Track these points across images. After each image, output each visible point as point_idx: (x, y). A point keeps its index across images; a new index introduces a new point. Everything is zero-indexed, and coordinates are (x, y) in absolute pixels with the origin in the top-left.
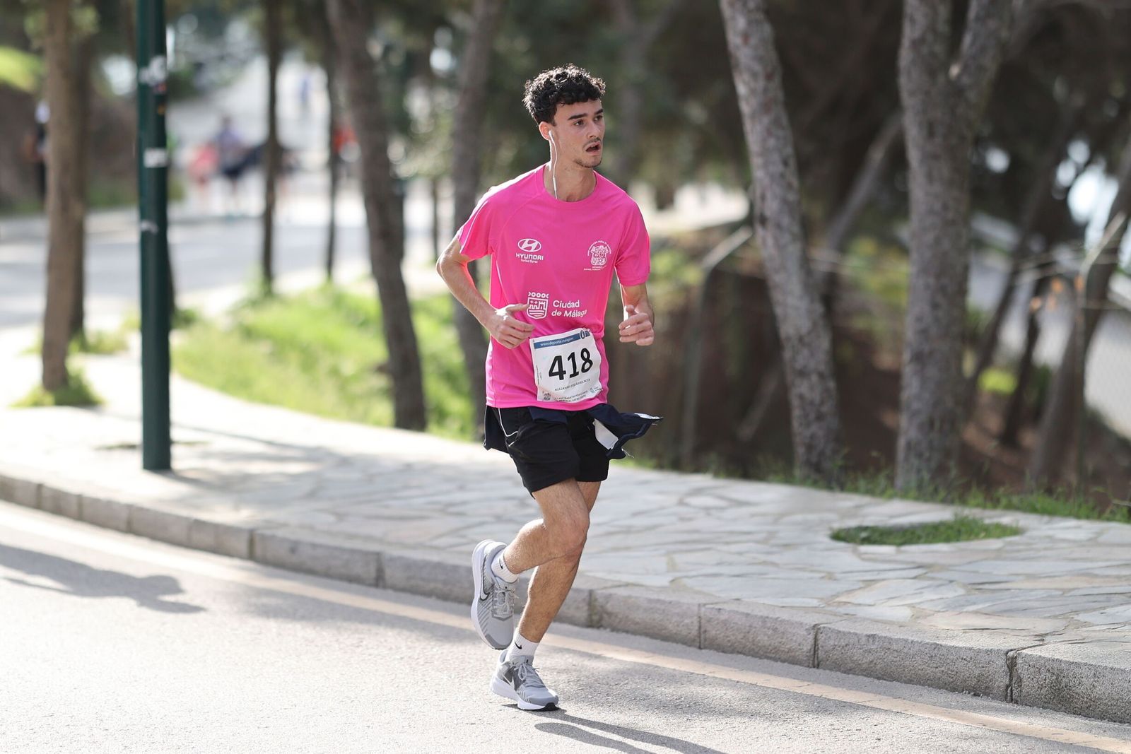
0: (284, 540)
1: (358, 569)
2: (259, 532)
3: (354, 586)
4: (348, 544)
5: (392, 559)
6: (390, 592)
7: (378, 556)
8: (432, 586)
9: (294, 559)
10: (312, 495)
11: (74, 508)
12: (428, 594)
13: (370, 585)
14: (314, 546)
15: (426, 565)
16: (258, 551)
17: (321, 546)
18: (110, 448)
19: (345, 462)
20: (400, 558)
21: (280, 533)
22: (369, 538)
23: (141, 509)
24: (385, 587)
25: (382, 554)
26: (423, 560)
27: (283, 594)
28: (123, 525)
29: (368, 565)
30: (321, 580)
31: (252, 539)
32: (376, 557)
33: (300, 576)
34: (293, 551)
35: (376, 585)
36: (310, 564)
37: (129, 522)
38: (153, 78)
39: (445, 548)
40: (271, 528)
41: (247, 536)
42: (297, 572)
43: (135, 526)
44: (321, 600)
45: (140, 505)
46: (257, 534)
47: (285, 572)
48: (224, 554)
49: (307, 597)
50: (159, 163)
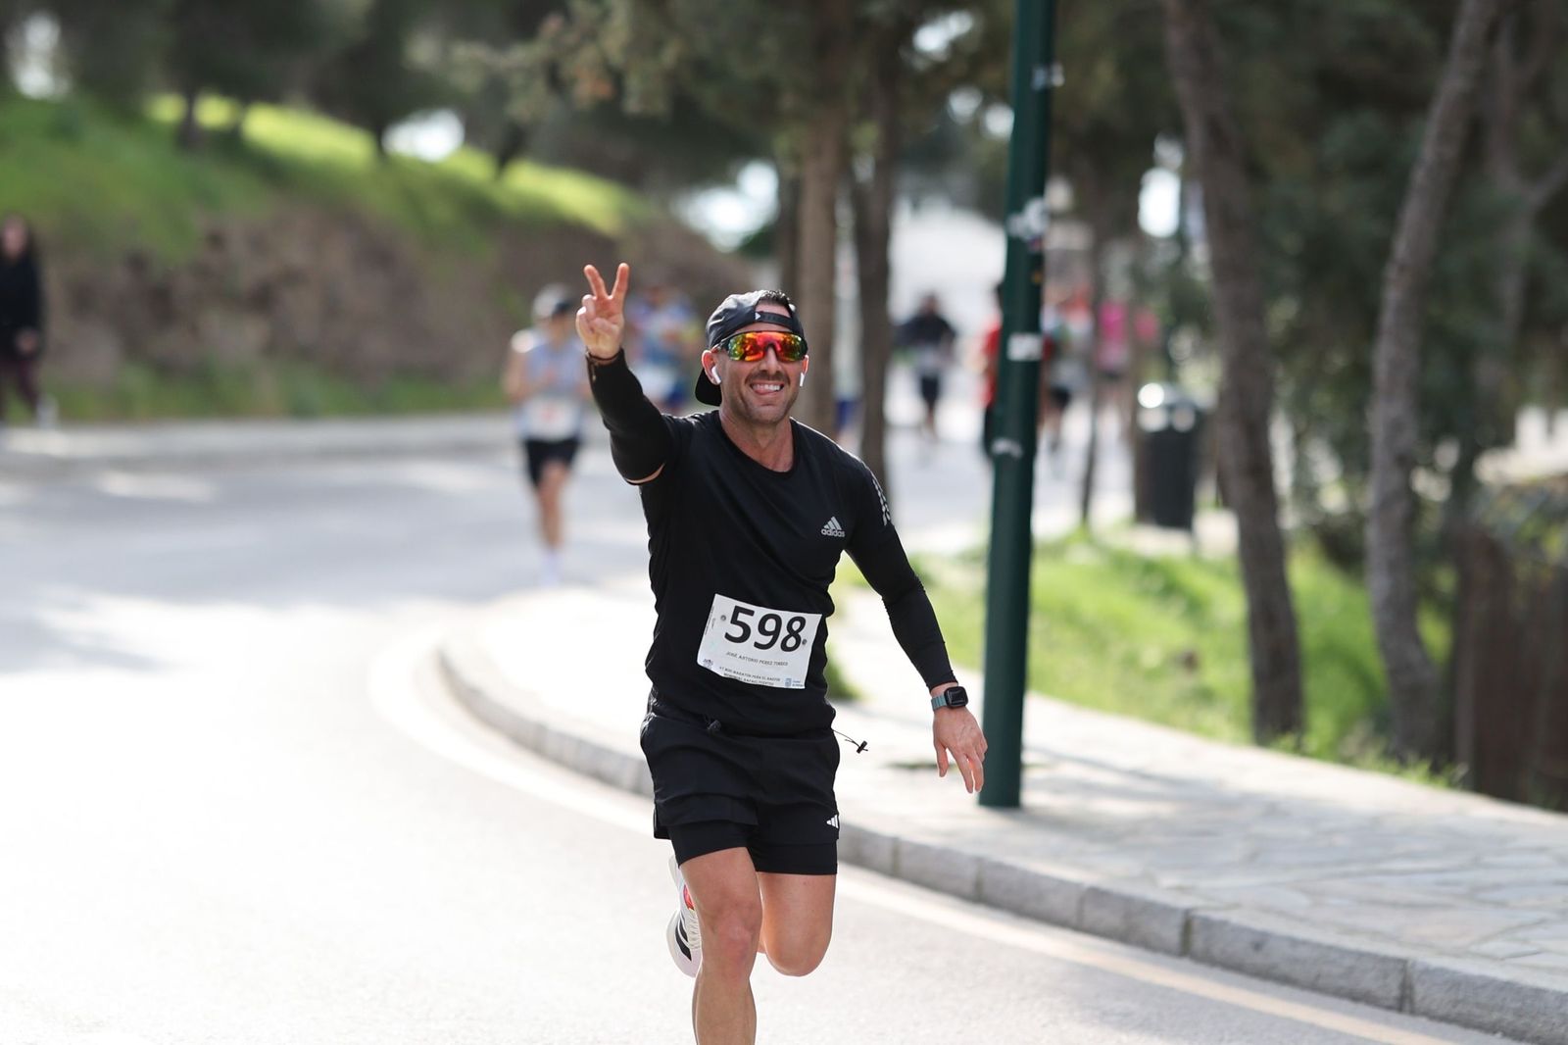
0: (1241, 928)
1: (1368, 982)
2: (1202, 913)
3: (1362, 1008)
4: (1351, 943)
5: (1427, 971)
6: (1423, 1020)
7: (1402, 964)
8: (1495, 1016)
9: (1258, 959)
11: (884, 857)
12: (1490, 1029)
13: (1389, 1008)
14: (1294, 942)
15: (1488, 983)
16: (1198, 942)
17: (1305, 943)
18: (914, 767)
19: (1273, 809)
20: (1442, 971)
21: (1236, 918)
22: (1375, 934)
23: (1000, 866)
24: (1413, 1012)
25: (1410, 963)
26: (1481, 977)
27: (1260, 1014)
28: (968, 888)
29: (1386, 976)
30: (1306, 994)
31: (1188, 925)
32: (1400, 966)
33: (1270, 985)
34: (1258, 947)
35: (1400, 1009)
36: (1285, 968)
37: (978, 885)
38: (1028, 229)
39: (1503, 959)
40: (1217, 909)
41: (1179, 919)
42: (1263, 979)
43: (987, 891)
44: (1324, 1028)
45: (996, 859)
46: (1196, 917)
47: (1245, 979)
48: (1137, 945)
49: (1300, 1022)
50: (1030, 353)
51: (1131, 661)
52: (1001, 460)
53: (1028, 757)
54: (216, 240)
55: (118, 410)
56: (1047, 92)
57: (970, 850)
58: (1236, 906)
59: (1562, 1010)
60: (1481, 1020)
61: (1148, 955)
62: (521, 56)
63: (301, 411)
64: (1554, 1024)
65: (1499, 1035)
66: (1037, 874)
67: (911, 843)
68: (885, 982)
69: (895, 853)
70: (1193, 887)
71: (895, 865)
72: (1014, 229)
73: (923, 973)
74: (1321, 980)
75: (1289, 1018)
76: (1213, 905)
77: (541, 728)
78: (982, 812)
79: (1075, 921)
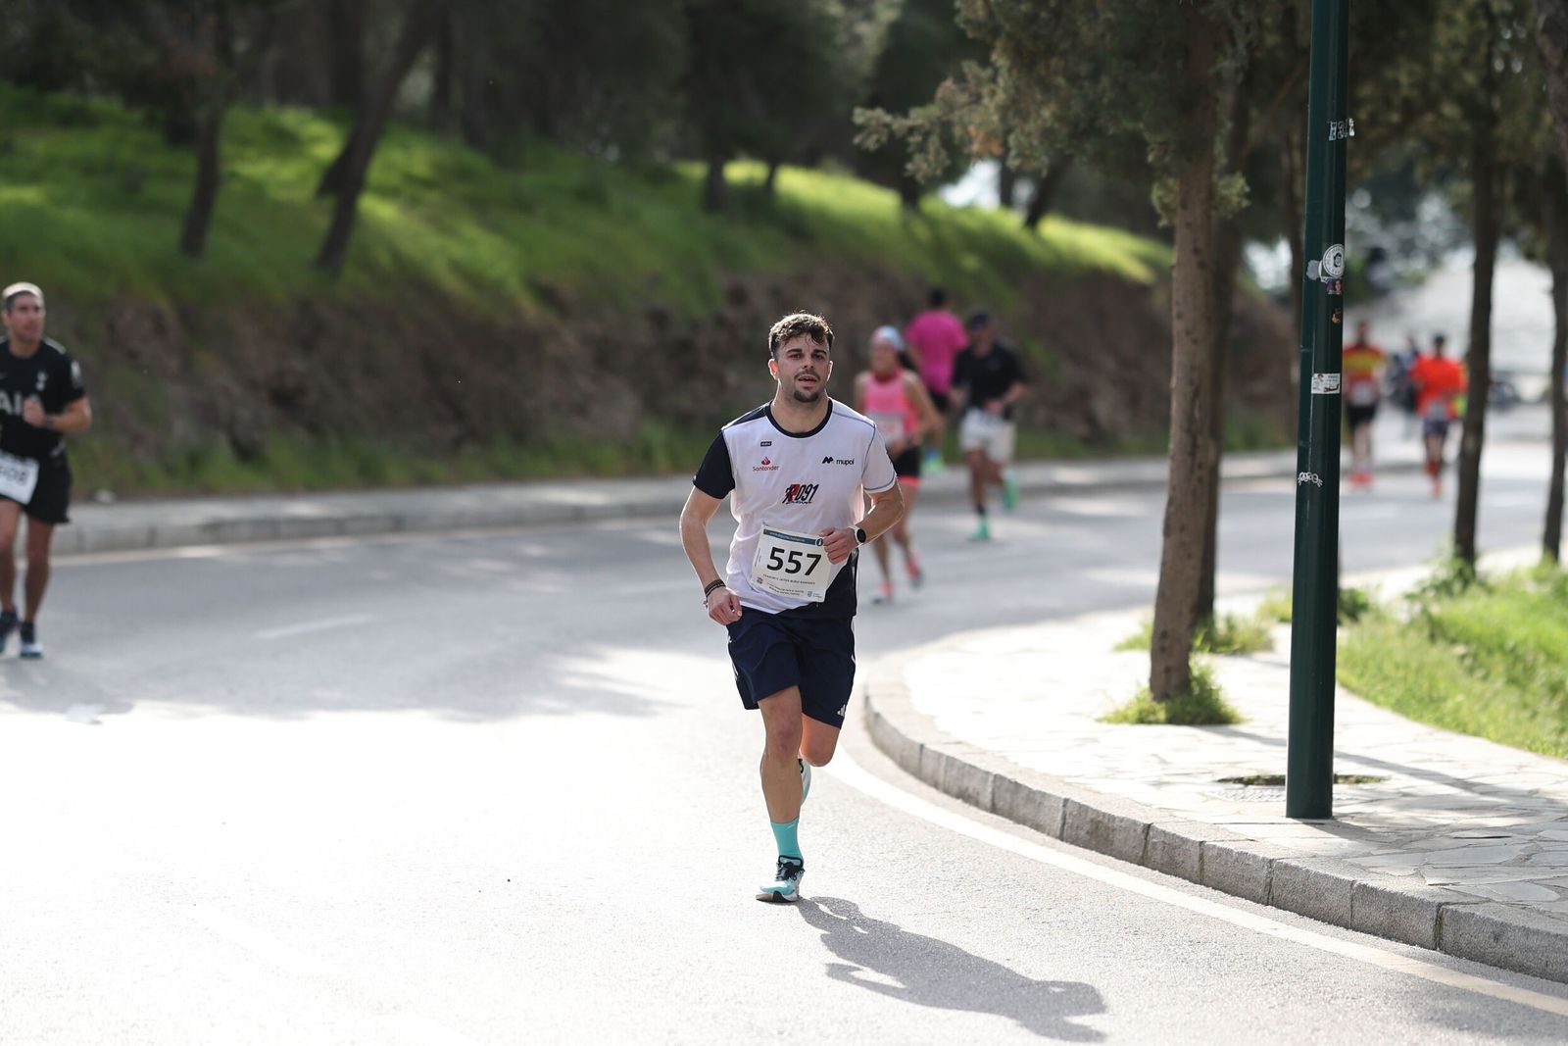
0: (1485, 921)
2: (1453, 907)
9: (1499, 949)
10: (1525, 860)
11: (1193, 864)
14: (1527, 932)
16: (1448, 936)
17: (1537, 932)
18: (1248, 782)
21: (1479, 912)
23: (1286, 866)
28: (1260, 891)
31: (1440, 917)
33: (1506, 973)
34: (1497, 938)
36: (1520, 957)
37: (1269, 885)
38: (1324, 273)
40: (1466, 904)
41: (1431, 914)
42: (1501, 967)
43: (1276, 892)
44: (1534, 1008)
45: (1284, 861)
46: (1447, 911)
47: (1485, 968)
48: (1398, 940)
49: (1515, 1004)
50: (1330, 390)
52: (1302, 489)
53: (1339, 767)
54: (738, 296)
56: (1341, 143)
58: (1489, 900)
61: (1406, 948)
62: (918, 116)
66: (1317, 875)
67: (1214, 846)
68: (1143, 972)
69: (1201, 857)
70: (1453, 884)
71: (1202, 869)
72: (1311, 275)
73: (1184, 964)
74: (1550, 966)
75: (1507, 1001)
76: (1465, 901)
77: (922, 746)
78: (1291, 820)
79: (1347, 917)
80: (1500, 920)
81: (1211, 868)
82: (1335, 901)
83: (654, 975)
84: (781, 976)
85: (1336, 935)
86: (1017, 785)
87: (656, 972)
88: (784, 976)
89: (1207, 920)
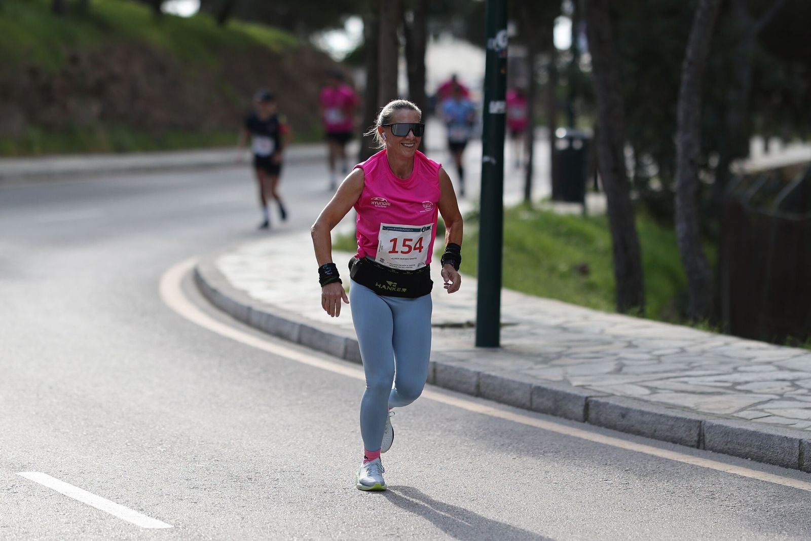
0: (615, 407)
1: (681, 433)
2: (594, 399)
3: (678, 446)
4: (671, 413)
5: (712, 427)
6: (711, 453)
7: (701, 422)
8: (747, 449)
9: (625, 422)
12: (745, 456)
13: (693, 446)
14: (642, 413)
15: (743, 433)
16: (593, 414)
17: (648, 413)
20: (720, 426)
21: (611, 401)
22: (684, 408)
23: (489, 376)
24: (704, 449)
25: (703, 423)
26: (739, 429)
27: (625, 450)
28: (473, 389)
29: (690, 430)
30: (649, 440)
31: (587, 404)
32: (698, 424)
33: (630, 436)
34: (623, 416)
35: (698, 447)
36: (638, 427)
37: (478, 386)
38: (497, 46)
39: (751, 419)
40: (602, 397)
41: (583, 402)
42: (626, 432)
43: (482, 390)
44: (659, 457)
45: (487, 373)
46: (592, 401)
47: (616, 432)
48: (561, 416)
49: (647, 454)
50: (499, 110)
51: (552, 270)
52: (485, 166)
53: (503, 320)
54: (74, 60)
55: (26, 150)
57: (473, 369)
58: (613, 395)
59: (781, 446)
60: (740, 451)
61: (567, 421)
63: (120, 149)
64: (778, 452)
65: (749, 459)
66: (508, 381)
67: (442, 365)
68: (431, 438)
69: (435, 370)
70: (590, 385)
71: (435, 377)
72: (490, 47)
73: (451, 433)
74: (657, 432)
75: (641, 452)
76: (600, 394)
77: (249, 309)
78: (479, 349)
79: (528, 404)
80: (624, 405)
81: (440, 376)
82: (519, 395)
83: (160, 444)
84: (232, 443)
85: (523, 414)
86: (314, 331)
87: (160, 443)
88: (233, 444)
89: (449, 407)
